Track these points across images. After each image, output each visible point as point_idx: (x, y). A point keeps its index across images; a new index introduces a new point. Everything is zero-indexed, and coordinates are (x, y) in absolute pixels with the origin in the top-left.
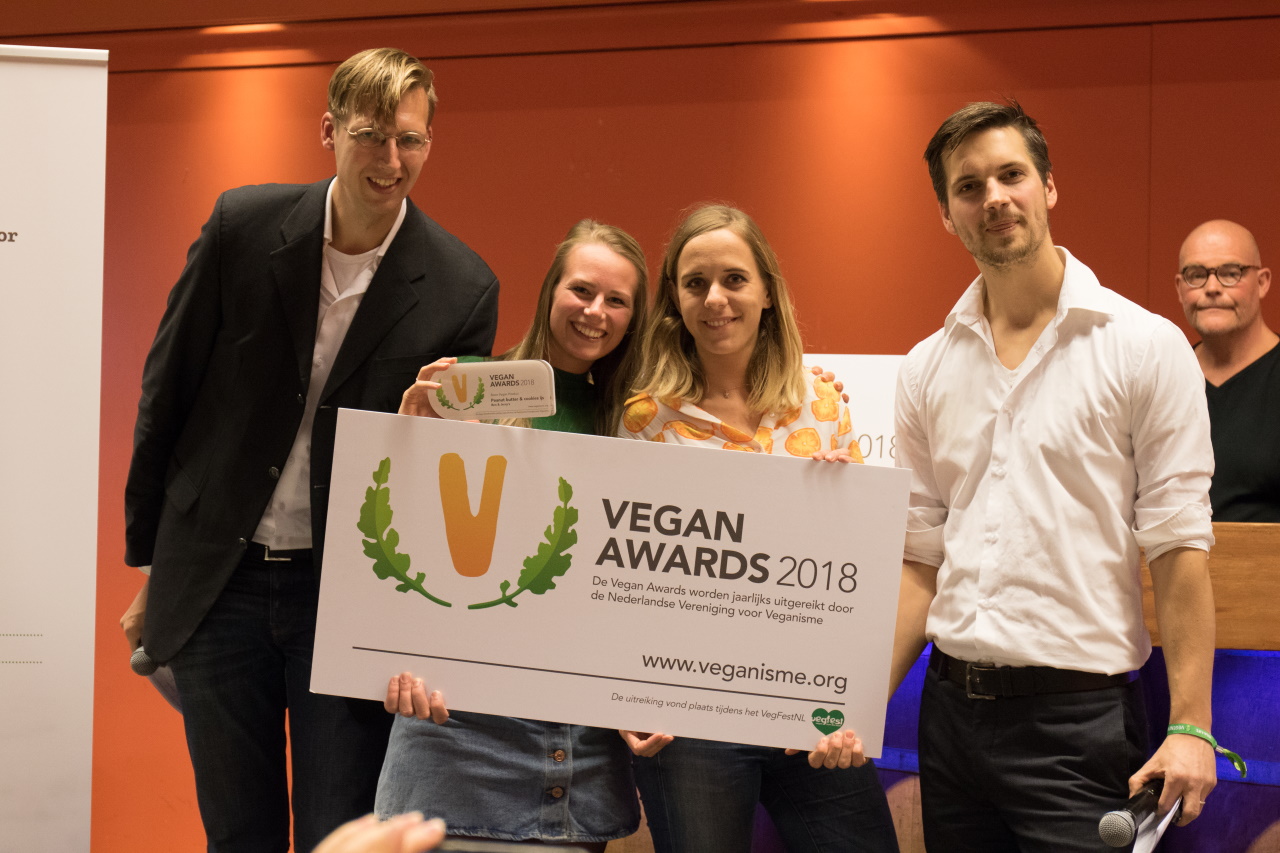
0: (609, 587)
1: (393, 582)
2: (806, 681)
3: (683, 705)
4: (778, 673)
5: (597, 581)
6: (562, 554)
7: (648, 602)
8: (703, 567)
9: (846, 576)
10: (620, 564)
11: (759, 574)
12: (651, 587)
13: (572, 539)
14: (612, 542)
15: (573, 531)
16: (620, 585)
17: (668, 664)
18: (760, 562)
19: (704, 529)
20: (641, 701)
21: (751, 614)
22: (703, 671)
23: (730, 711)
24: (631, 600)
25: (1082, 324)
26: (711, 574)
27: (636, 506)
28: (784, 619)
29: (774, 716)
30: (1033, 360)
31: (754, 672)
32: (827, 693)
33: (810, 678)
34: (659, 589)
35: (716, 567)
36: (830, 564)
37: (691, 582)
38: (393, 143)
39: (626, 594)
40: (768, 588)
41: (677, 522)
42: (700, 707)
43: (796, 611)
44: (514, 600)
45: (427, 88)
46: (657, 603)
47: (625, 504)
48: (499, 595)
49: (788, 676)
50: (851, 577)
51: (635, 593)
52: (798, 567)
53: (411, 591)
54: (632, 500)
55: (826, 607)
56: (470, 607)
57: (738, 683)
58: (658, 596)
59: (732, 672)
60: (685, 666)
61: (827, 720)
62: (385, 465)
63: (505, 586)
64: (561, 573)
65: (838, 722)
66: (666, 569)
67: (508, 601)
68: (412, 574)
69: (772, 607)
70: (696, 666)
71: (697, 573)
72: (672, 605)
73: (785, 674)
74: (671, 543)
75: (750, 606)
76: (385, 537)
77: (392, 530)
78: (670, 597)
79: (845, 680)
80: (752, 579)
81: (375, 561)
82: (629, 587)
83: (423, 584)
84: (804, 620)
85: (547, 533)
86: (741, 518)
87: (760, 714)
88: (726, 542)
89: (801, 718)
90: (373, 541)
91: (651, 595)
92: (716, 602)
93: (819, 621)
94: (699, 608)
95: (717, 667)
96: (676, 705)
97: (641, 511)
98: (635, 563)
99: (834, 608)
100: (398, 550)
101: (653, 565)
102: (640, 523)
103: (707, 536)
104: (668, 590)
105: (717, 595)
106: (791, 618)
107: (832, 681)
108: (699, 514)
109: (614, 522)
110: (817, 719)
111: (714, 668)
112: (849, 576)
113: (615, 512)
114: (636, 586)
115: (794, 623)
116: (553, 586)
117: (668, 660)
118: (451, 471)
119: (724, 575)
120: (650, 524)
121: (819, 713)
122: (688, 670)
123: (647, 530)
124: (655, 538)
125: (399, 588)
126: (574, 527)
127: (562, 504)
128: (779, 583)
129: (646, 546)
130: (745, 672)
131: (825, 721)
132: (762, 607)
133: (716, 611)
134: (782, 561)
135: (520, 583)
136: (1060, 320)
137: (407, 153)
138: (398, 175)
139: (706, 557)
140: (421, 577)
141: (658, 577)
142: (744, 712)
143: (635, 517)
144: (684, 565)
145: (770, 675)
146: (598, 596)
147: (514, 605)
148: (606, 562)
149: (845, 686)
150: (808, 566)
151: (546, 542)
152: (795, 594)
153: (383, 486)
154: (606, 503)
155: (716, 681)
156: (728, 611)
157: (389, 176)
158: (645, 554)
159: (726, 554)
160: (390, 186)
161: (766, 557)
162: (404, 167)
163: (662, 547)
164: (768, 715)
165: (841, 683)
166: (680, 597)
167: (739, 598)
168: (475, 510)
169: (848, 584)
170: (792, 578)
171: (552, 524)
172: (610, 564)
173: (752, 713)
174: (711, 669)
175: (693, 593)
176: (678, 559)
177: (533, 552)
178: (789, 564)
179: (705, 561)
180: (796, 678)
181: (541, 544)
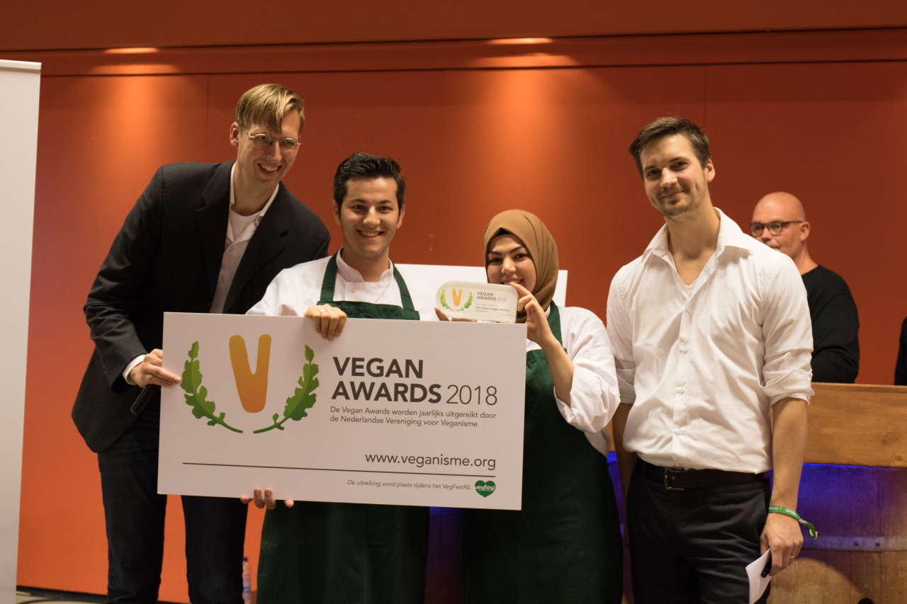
0: (341, 413)
1: (205, 420)
2: (470, 464)
3: (393, 485)
4: (451, 459)
5: (333, 409)
6: (310, 394)
7: (367, 421)
8: (399, 396)
9: (490, 395)
10: (347, 398)
11: (435, 398)
12: (367, 411)
13: (315, 384)
14: (341, 384)
15: (316, 379)
16: (348, 411)
17: (381, 459)
18: (435, 390)
19: (398, 372)
20: (366, 483)
21: (432, 423)
22: (404, 462)
23: (423, 486)
24: (356, 420)
25: (734, 256)
26: (405, 400)
27: (355, 360)
28: (452, 425)
29: (451, 488)
30: (703, 278)
31: (436, 460)
32: (484, 470)
33: (472, 462)
34: (373, 412)
35: (408, 395)
36: (479, 387)
37: (392, 406)
38: (277, 145)
39: (352, 416)
40: (442, 406)
41: (381, 368)
42: (404, 485)
43: (460, 419)
44: (282, 425)
45: (299, 110)
46: (372, 421)
47: (348, 360)
48: (272, 423)
49: (458, 461)
50: (493, 395)
51: (358, 416)
52: (459, 391)
53: (217, 425)
54: (352, 356)
55: (479, 415)
56: (255, 432)
57: (426, 468)
58: (372, 416)
59: (423, 461)
60: (393, 459)
61: (485, 488)
62: (195, 346)
63: (276, 417)
64: (310, 406)
65: (492, 488)
66: (376, 399)
67: (278, 426)
68: (216, 414)
69: (444, 418)
70: (399, 459)
71: (396, 399)
72: (381, 421)
73: (456, 460)
74: (378, 381)
75: (431, 418)
76: (198, 391)
77: (203, 387)
78: (380, 416)
79: (494, 461)
80: (431, 401)
81: (193, 407)
82: (354, 411)
83: (224, 420)
84: (466, 424)
85: (300, 382)
86: (421, 362)
87: (442, 487)
88: (413, 379)
89: (468, 488)
90: (191, 395)
91: (368, 416)
92: (409, 417)
93: (475, 425)
94: (399, 422)
95: (412, 458)
96: (388, 485)
97: (358, 363)
98: (356, 396)
99: (484, 415)
100: (207, 399)
101: (368, 397)
102: (358, 370)
103: (401, 376)
104: (379, 412)
105: (409, 413)
106: (457, 424)
107: (486, 462)
108: (395, 362)
109: (341, 371)
110: (478, 487)
111: (411, 460)
112: (492, 394)
113: (342, 365)
114: (358, 411)
115: (459, 427)
116: (306, 415)
117: (381, 456)
118: (237, 347)
119: (413, 400)
120: (364, 370)
121: (480, 483)
122: (395, 462)
123: (362, 374)
124: (368, 380)
125: (209, 424)
126: (317, 376)
127: (308, 362)
128: (448, 402)
129: (362, 385)
130: (430, 461)
131: (483, 488)
132: (438, 418)
133: (409, 423)
134: (449, 388)
135: (285, 414)
136: (719, 253)
137: (286, 151)
138: (279, 164)
139: (401, 389)
140: (223, 415)
141: (372, 404)
142: (432, 486)
143: (354, 367)
144: (387, 395)
145: (447, 462)
146: (335, 419)
147: (282, 429)
148: (338, 397)
149: (494, 465)
150: (466, 389)
151: (300, 387)
152: (459, 408)
153: (195, 359)
154: (336, 359)
155: (413, 467)
156: (417, 422)
157: (274, 165)
158: (362, 390)
159: (413, 386)
160: (274, 171)
161: (438, 386)
162: (284, 160)
163: (373, 385)
164: (447, 487)
165: (492, 463)
166: (386, 416)
167: (423, 414)
168: (253, 370)
169: (491, 400)
170: (456, 399)
171: (303, 375)
172: (341, 398)
173: (437, 487)
174: (409, 460)
175: (394, 412)
176: (383, 392)
177: (292, 394)
178: (454, 389)
179: (400, 392)
180: (463, 462)
181: (297, 389)
